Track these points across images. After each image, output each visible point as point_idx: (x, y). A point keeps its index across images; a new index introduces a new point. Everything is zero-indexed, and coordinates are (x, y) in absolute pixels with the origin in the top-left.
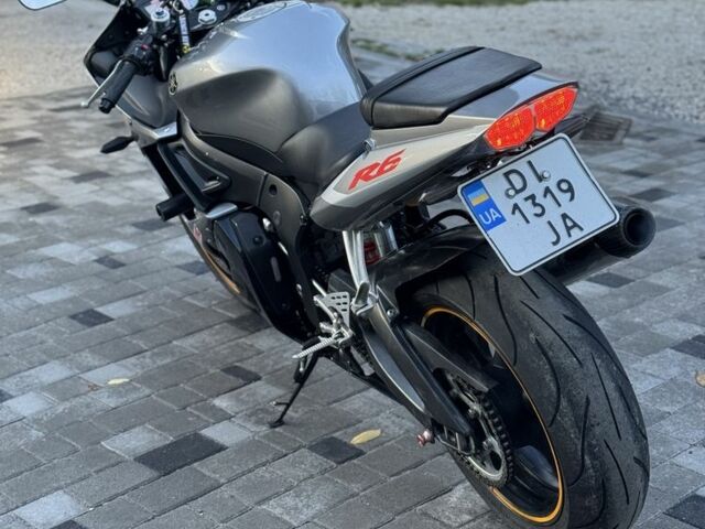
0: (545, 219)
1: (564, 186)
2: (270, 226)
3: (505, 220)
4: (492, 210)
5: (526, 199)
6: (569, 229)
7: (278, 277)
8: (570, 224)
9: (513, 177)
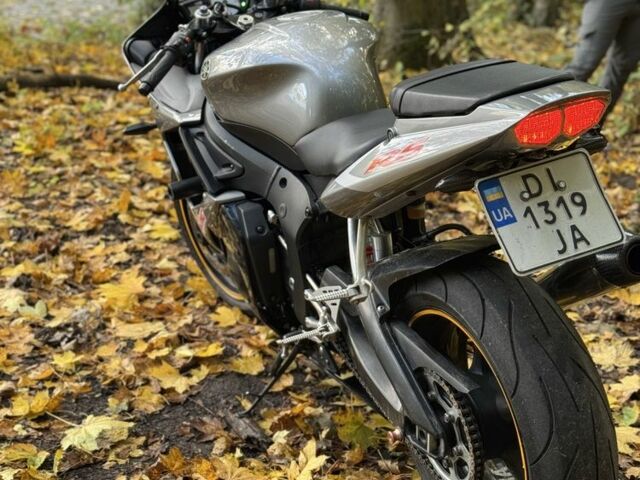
0: (554, 227)
1: (578, 199)
2: (274, 218)
3: (516, 221)
4: (505, 209)
5: (540, 205)
6: (576, 241)
7: (273, 269)
8: (578, 236)
9: (530, 181)
